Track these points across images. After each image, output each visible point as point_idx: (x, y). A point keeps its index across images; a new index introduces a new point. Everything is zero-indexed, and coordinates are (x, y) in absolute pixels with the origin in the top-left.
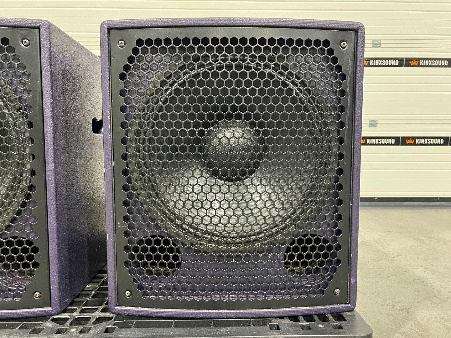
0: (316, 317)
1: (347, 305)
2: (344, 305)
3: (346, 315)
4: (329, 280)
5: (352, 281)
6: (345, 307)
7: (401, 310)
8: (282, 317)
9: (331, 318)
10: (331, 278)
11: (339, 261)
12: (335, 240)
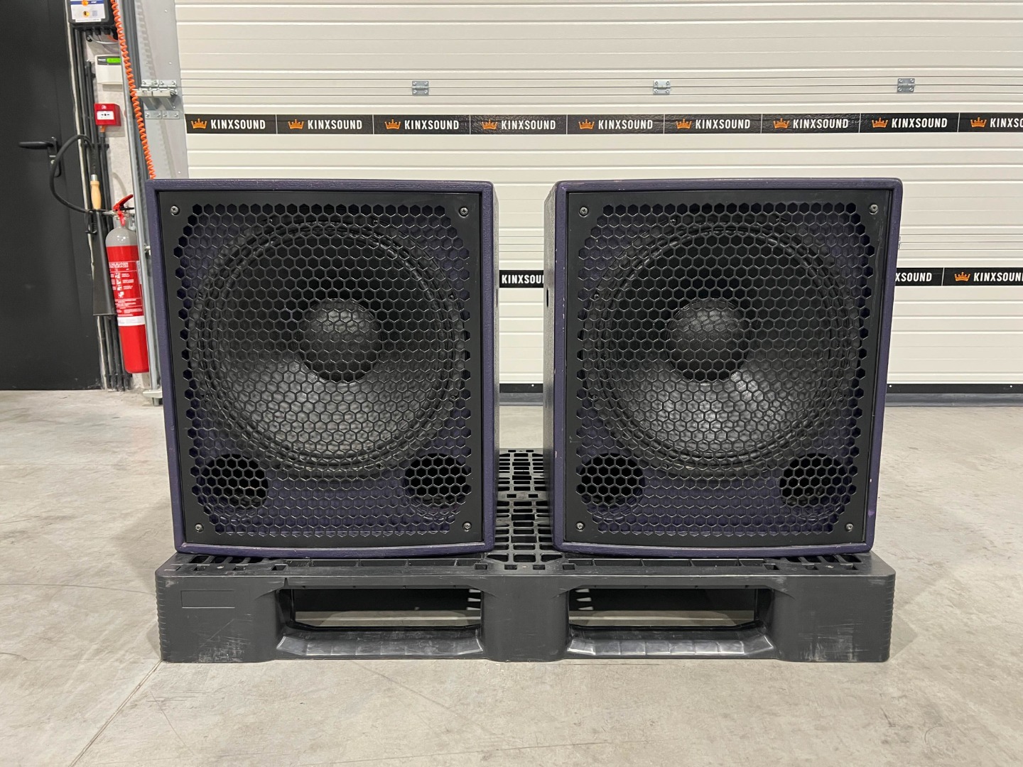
0: (821, 558)
1: (861, 544)
2: (858, 545)
3: (861, 556)
4: (840, 512)
5: (870, 513)
6: (858, 547)
7: (931, 565)
8: (778, 558)
9: (841, 559)
10: (842, 510)
11: (853, 489)
12: (850, 461)
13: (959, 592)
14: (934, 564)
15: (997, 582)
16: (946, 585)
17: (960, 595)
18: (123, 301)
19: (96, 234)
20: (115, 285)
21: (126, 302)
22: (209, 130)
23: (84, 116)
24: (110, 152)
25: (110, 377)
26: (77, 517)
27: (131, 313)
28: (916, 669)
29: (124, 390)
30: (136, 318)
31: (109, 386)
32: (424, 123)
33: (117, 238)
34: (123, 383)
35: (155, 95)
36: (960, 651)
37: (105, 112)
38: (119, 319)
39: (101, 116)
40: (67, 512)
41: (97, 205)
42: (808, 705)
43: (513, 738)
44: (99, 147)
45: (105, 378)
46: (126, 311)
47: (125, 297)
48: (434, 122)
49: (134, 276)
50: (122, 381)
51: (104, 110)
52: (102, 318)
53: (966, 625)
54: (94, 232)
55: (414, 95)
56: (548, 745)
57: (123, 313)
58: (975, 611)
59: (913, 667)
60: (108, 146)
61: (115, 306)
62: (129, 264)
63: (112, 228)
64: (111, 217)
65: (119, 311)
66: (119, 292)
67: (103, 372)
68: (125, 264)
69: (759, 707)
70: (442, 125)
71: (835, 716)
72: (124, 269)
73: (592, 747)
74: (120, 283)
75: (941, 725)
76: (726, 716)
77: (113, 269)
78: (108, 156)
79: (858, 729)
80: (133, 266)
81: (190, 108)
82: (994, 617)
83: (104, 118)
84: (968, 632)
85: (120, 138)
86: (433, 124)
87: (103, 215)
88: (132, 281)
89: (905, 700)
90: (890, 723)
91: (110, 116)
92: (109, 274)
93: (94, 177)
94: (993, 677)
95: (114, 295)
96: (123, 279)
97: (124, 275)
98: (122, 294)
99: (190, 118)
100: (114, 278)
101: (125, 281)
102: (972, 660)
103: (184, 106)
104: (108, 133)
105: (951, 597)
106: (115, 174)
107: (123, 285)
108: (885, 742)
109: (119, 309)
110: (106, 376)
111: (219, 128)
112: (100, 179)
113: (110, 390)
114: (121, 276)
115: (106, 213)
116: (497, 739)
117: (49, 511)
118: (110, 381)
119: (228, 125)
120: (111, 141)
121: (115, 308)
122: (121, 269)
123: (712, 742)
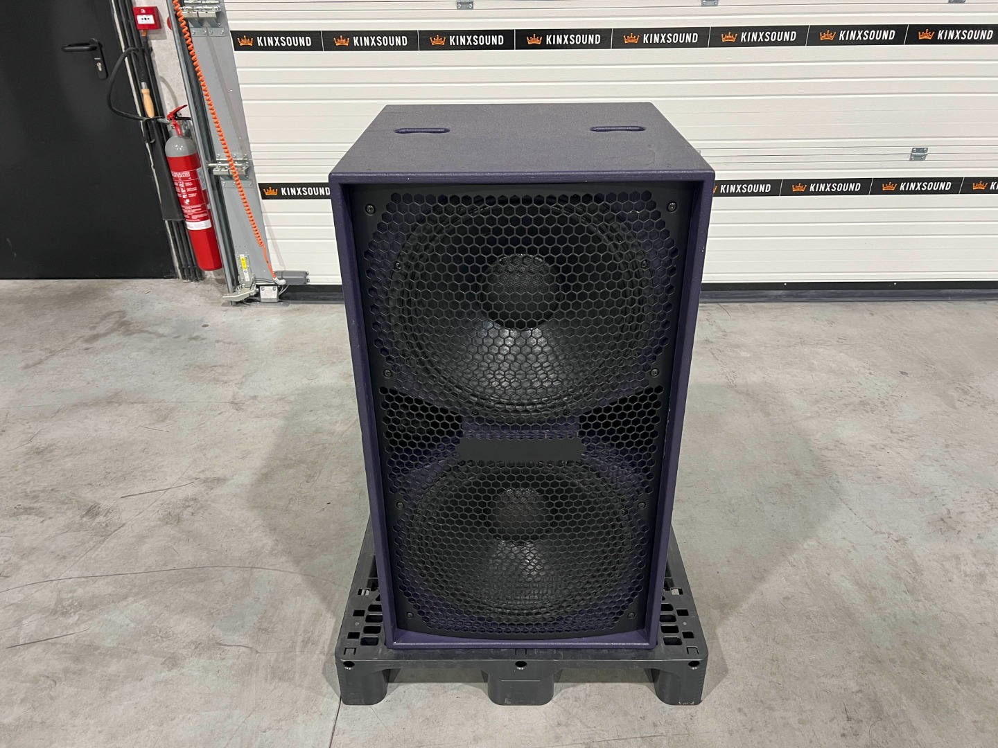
7: (897, 541)
13: (913, 575)
14: (900, 540)
15: (944, 563)
16: (905, 567)
17: (914, 578)
18: (189, 208)
19: (154, 142)
20: (180, 193)
21: (193, 209)
22: (255, 47)
23: (124, 19)
24: (154, 55)
25: (184, 269)
26: (228, 480)
27: (198, 218)
28: (872, 663)
29: (197, 280)
30: (203, 223)
31: (184, 277)
32: (469, 39)
33: (176, 148)
34: (196, 274)
35: (200, 16)
36: (905, 643)
37: (145, 16)
38: (188, 223)
39: (141, 20)
40: (219, 473)
41: (150, 113)
42: (795, 700)
43: (602, 730)
44: (143, 51)
45: (179, 271)
46: (193, 217)
47: (191, 204)
48: (478, 37)
49: (196, 183)
50: (194, 273)
51: (144, 14)
52: (170, 223)
53: (913, 614)
54: (152, 142)
55: (458, 9)
56: (625, 737)
57: (191, 218)
58: (922, 598)
59: (869, 660)
60: (152, 50)
61: (183, 211)
62: (191, 174)
63: (168, 136)
64: (165, 125)
65: (186, 216)
66: (185, 199)
67: (177, 264)
68: (187, 174)
69: (762, 701)
70: (487, 40)
71: (812, 711)
72: (187, 178)
73: (654, 739)
74: (185, 190)
75: (881, 719)
76: (740, 710)
77: (177, 179)
78: (153, 59)
79: (826, 723)
80: (194, 175)
81: (235, 24)
82: (935, 604)
83: (145, 22)
84: (914, 622)
85: (163, 41)
86: (478, 40)
87: (159, 124)
88: (195, 189)
89: (860, 695)
90: (848, 718)
91: (150, 20)
92: (173, 182)
93: (143, 84)
94: (923, 671)
95: (180, 202)
96: (186, 187)
97: (188, 184)
98: (187, 201)
99: (237, 35)
100: (179, 186)
101: (189, 190)
102: (912, 654)
103: (229, 22)
104: (149, 36)
105: (907, 582)
106: (161, 77)
107: (187, 193)
108: (843, 735)
109: (186, 214)
110: (179, 268)
111: (266, 45)
112: (149, 87)
113: (185, 281)
114: (185, 185)
115: (160, 120)
116: (592, 732)
117: (203, 471)
118: (184, 273)
119: (274, 42)
120: (154, 44)
121: (183, 214)
122: (183, 179)
123: (731, 735)
